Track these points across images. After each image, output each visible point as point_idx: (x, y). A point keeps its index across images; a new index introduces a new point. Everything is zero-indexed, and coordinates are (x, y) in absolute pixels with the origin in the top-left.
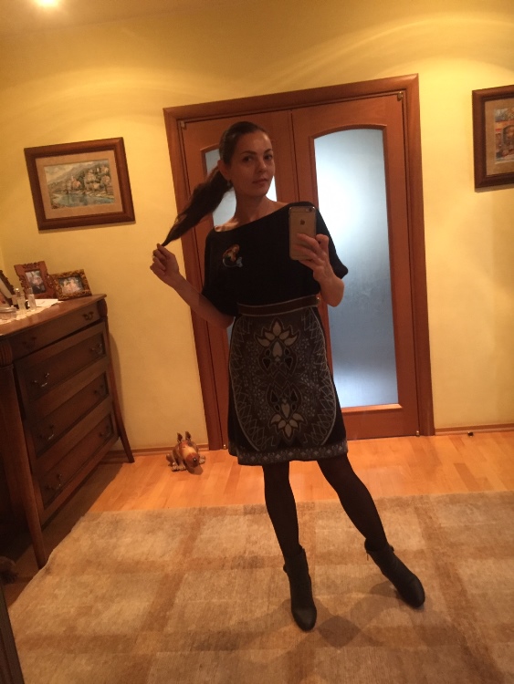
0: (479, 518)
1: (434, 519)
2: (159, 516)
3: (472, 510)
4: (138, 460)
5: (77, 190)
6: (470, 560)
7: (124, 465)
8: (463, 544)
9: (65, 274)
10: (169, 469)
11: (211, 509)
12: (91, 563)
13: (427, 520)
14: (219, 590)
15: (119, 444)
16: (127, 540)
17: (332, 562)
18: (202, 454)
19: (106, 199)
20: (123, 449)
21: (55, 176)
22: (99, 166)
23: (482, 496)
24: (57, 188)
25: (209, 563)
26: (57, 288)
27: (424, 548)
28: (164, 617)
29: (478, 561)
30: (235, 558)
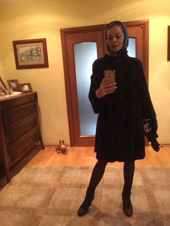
0: (163, 176)
1: (147, 175)
2: (50, 168)
3: (160, 173)
4: (46, 149)
5: (29, 56)
6: (159, 190)
7: (41, 150)
8: (156, 184)
9: (24, 84)
10: (56, 152)
11: (69, 167)
12: (26, 182)
13: (144, 175)
14: (68, 195)
15: (39, 143)
16: (39, 175)
17: (109, 188)
18: (68, 148)
19: (39, 59)
20: (41, 144)
21: (22, 51)
22: (37, 48)
23: (164, 168)
24: (23, 55)
25: (66, 185)
26: (21, 88)
27: (142, 185)
28: (48, 203)
29: (161, 191)
30: (75, 184)
